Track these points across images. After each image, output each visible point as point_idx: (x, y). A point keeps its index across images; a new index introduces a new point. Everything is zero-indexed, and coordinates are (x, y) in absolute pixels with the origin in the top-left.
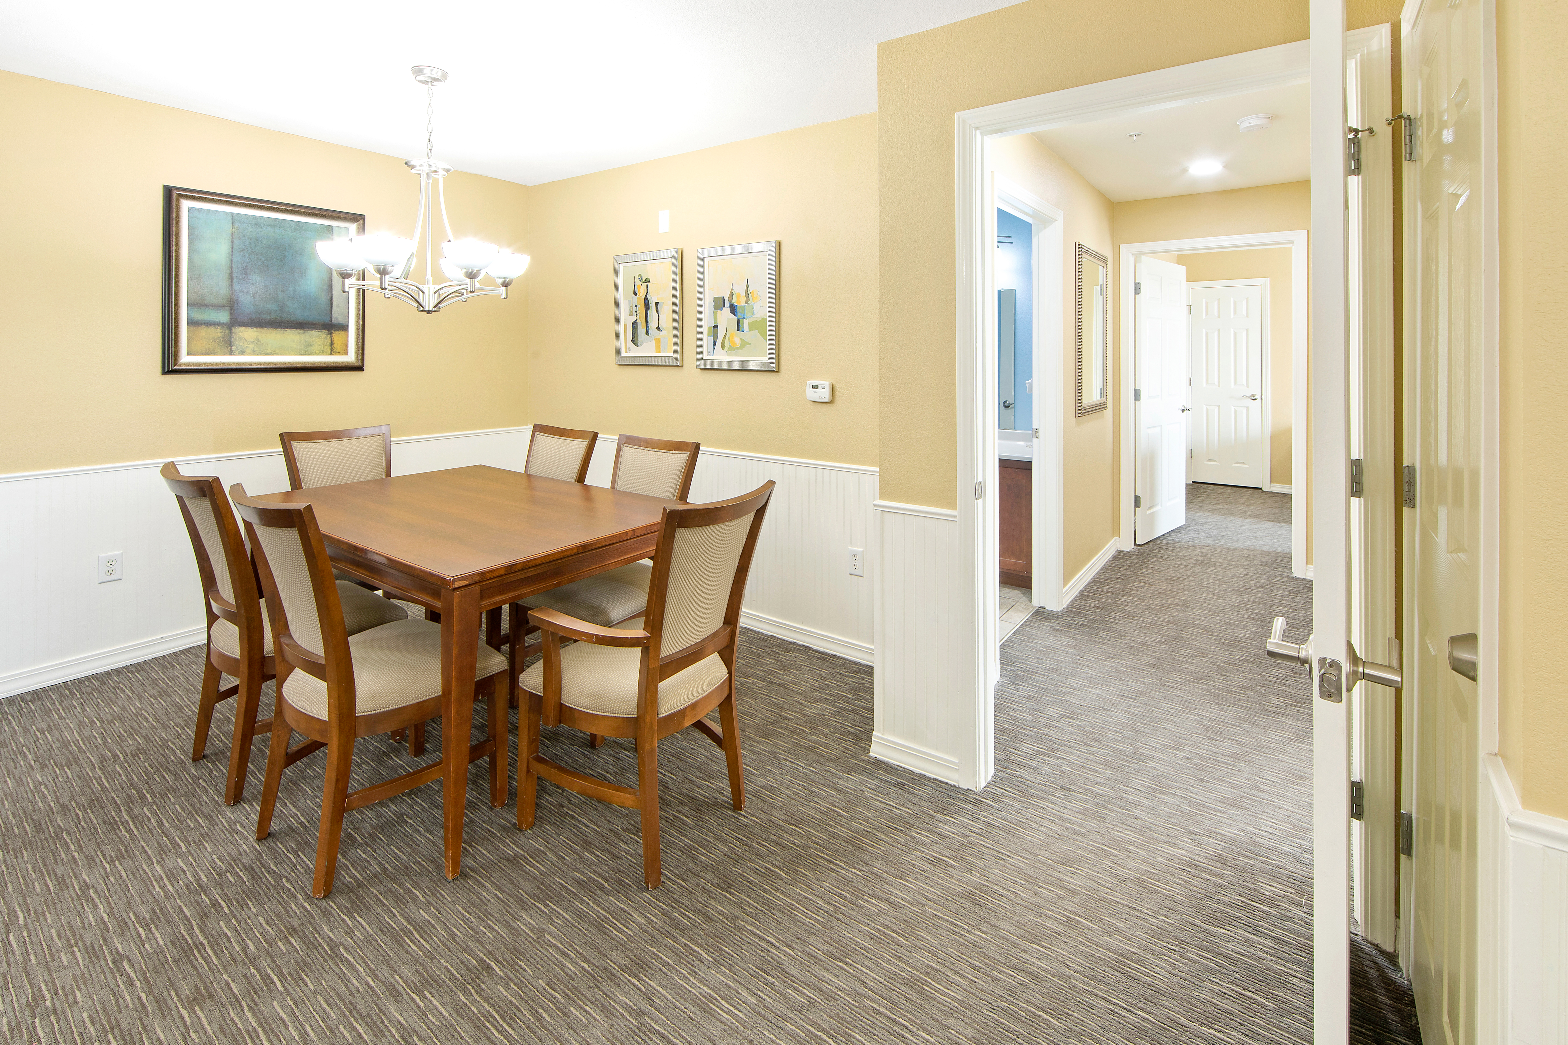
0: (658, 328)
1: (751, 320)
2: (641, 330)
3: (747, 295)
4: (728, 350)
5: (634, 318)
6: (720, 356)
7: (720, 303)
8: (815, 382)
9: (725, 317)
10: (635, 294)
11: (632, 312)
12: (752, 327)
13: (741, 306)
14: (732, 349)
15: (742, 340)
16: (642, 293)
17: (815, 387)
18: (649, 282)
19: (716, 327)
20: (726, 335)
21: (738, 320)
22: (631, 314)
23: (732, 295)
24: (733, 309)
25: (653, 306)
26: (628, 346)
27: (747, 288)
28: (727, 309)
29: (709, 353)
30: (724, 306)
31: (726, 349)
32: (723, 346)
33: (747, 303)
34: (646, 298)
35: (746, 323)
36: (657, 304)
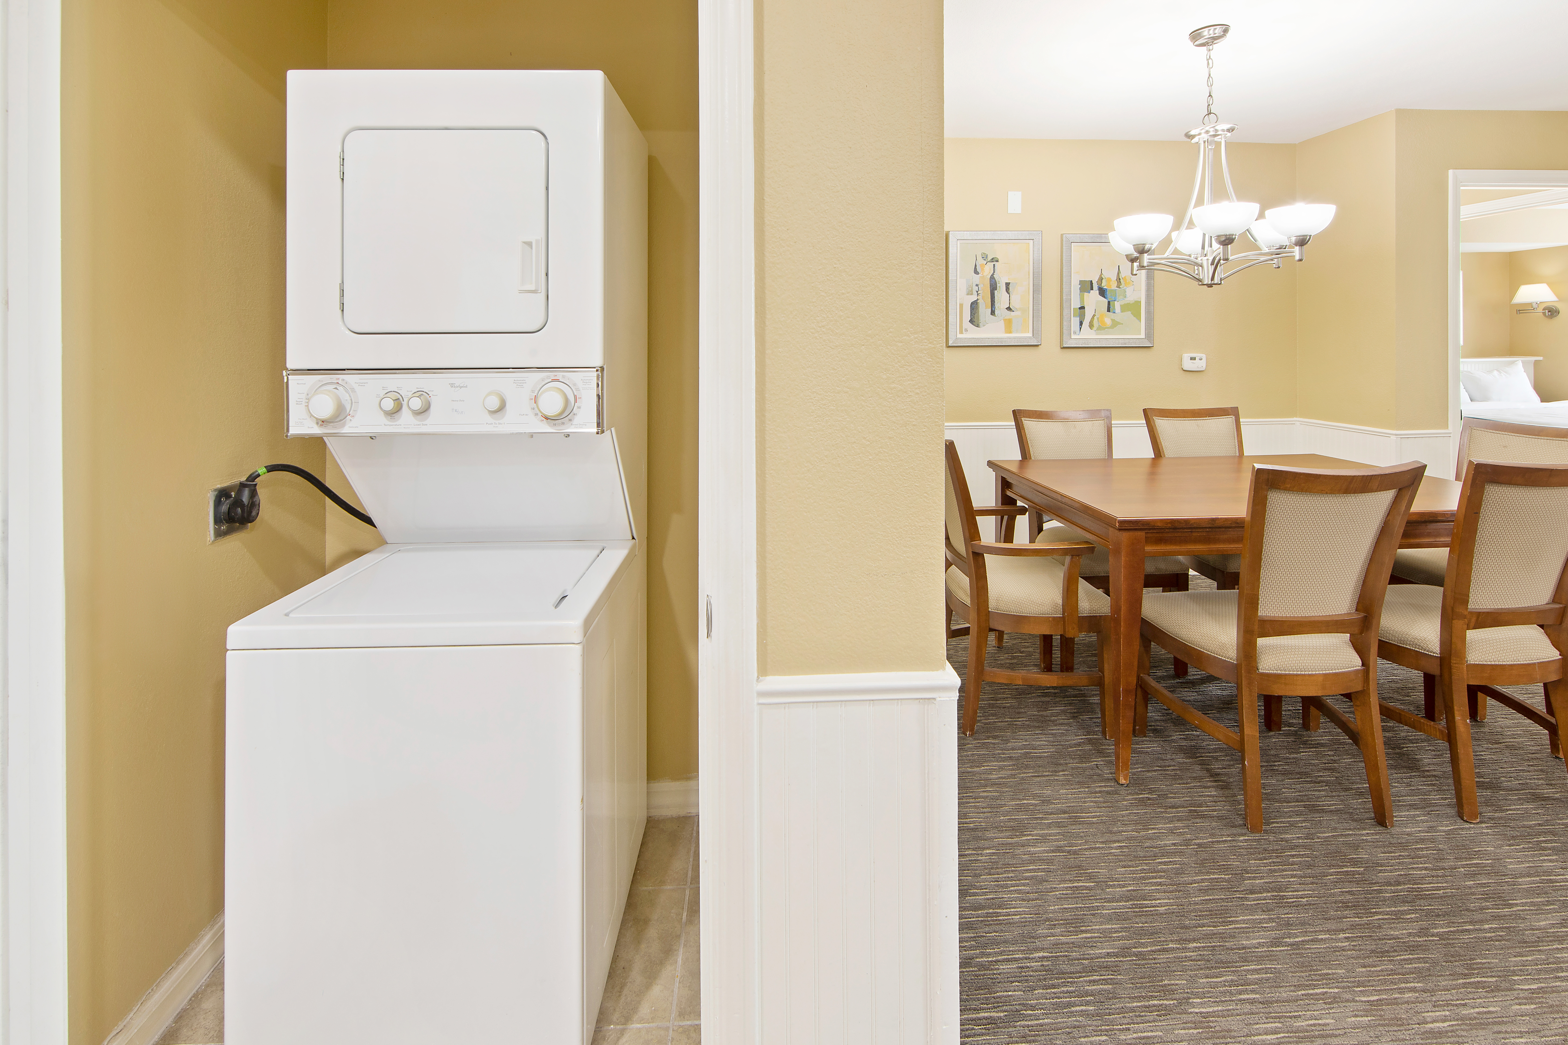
0: (1009, 309)
1: (1123, 302)
2: (984, 310)
3: (1119, 280)
4: (1098, 329)
5: (974, 298)
6: (1087, 335)
7: (1086, 286)
8: (1193, 355)
9: (1093, 299)
10: (976, 272)
11: (972, 291)
12: (1124, 308)
13: (1112, 290)
14: (1101, 328)
15: (1113, 320)
16: (987, 270)
17: (1193, 359)
18: (997, 261)
19: (1082, 308)
20: (1094, 315)
21: (1109, 303)
22: (970, 293)
23: (1101, 279)
24: (1102, 292)
25: (1001, 287)
26: (964, 326)
27: (1118, 274)
28: (1095, 292)
29: (1075, 333)
30: (1092, 289)
31: (1095, 328)
32: (1091, 326)
33: (1118, 287)
34: (992, 277)
35: (1117, 306)
36: (1007, 284)
